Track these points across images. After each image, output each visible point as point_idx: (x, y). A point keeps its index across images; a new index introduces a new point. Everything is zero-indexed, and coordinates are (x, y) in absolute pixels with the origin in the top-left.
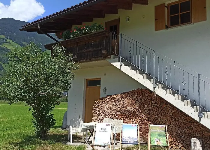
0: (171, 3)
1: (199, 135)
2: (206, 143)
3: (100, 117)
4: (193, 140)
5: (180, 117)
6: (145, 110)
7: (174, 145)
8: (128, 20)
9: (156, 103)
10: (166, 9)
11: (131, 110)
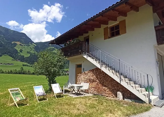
0: (111, 27)
1: (122, 90)
2: (125, 94)
3: (80, 82)
4: (118, 93)
5: (114, 81)
6: (99, 78)
7: (111, 95)
8: (92, 35)
9: (103, 75)
10: (109, 29)
11: (92, 78)
